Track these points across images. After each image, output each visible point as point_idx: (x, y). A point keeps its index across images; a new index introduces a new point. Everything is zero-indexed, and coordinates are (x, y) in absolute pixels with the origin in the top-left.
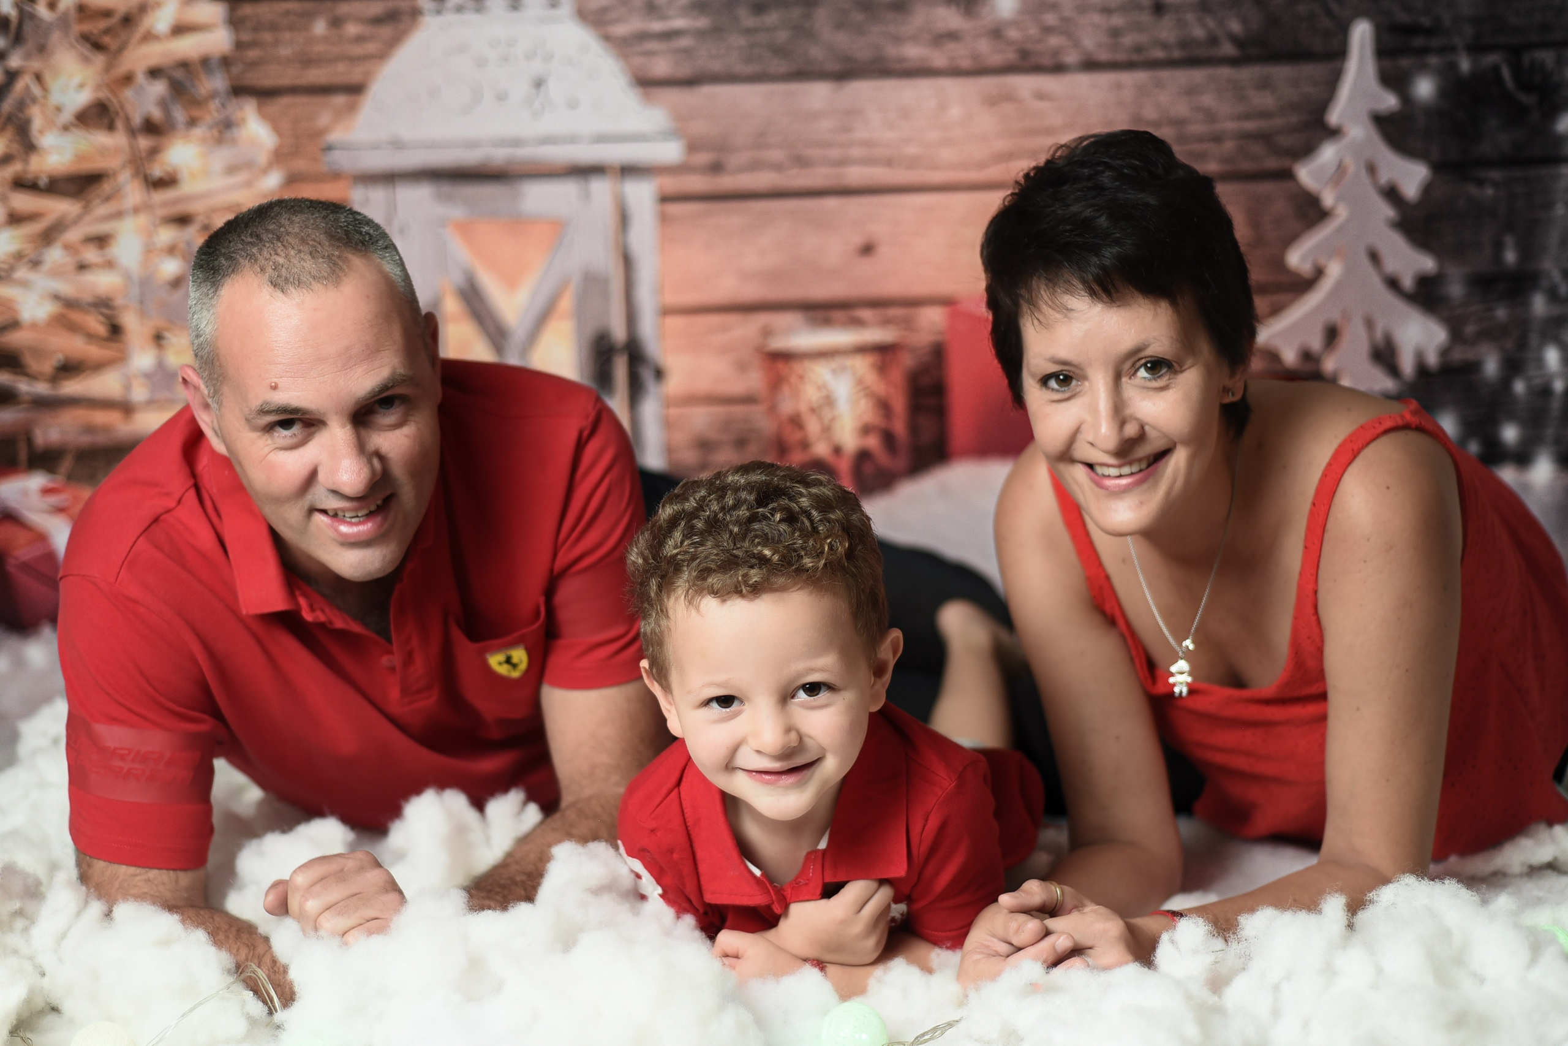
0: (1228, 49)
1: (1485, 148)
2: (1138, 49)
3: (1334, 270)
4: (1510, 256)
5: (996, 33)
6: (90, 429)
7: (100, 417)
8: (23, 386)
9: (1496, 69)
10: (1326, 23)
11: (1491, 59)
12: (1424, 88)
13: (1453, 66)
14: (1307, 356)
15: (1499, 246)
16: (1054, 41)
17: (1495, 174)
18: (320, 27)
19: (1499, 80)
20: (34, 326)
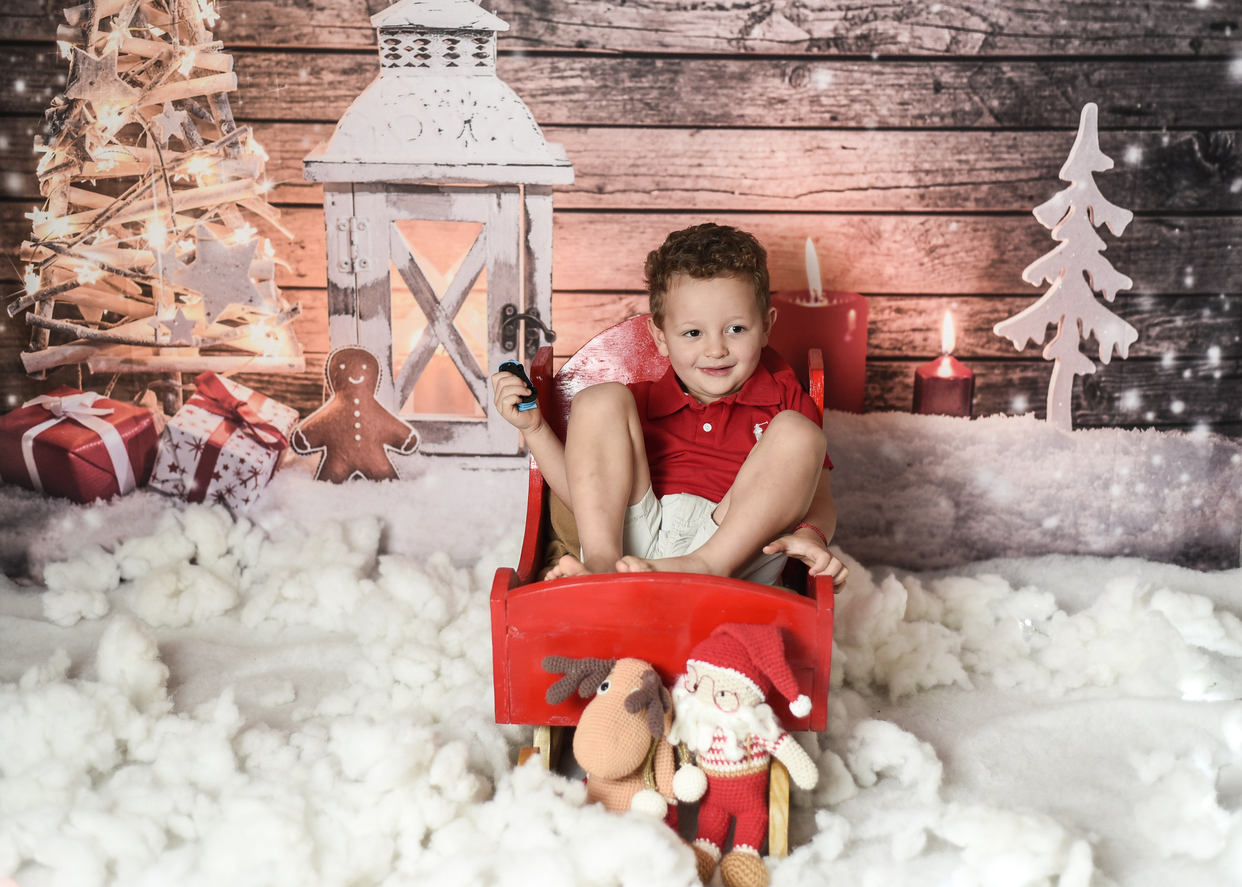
0: (989, 120)
1: (1176, 201)
2: (921, 117)
3: (1057, 285)
4: (1189, 281)
5: (815, 100)
6: (129, 361)
7: (136, 353)
8: (80, 329)
9: (1190, 143)
10: (1062, 103)
11: (1186, 136)
12: (1134, 155)
13: (1157, 139)
14: (1031, 344)
15: (1181, 273)
16: (857, 107)
17: (1182, 221)
18: (304, 75)
19: (1192, 151)
20: (87, 285)
